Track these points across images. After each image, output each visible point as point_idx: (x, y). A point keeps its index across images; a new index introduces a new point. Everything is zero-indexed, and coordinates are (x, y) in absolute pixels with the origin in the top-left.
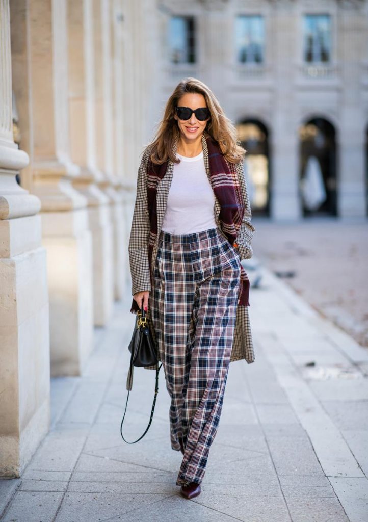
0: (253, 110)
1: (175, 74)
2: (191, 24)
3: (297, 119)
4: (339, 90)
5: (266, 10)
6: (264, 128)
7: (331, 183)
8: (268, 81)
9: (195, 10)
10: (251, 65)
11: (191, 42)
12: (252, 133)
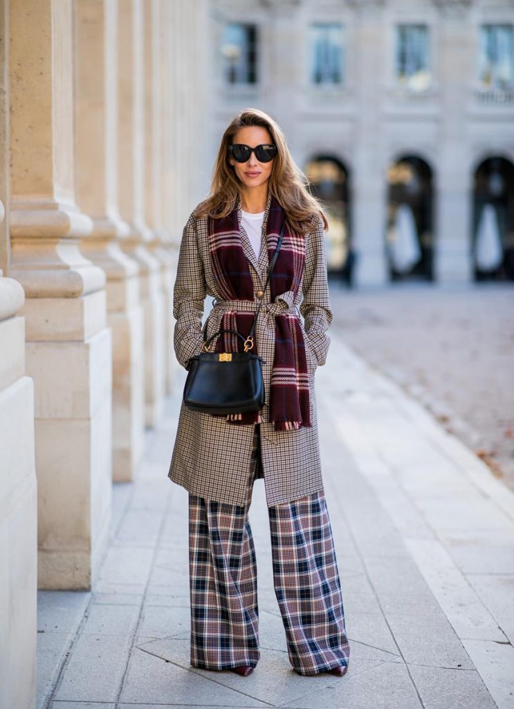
0: (330, 145)
1: (230, 98)
2: (252, 34)
3: (385, 157)
4: (437, 120)
5: (347, 17)
6: (343, 168)
7: (427, 239)
8: (348, 109)
9: (258, 17)
10: (328, 86)
11: (252, 57)
12: (329, 173)
